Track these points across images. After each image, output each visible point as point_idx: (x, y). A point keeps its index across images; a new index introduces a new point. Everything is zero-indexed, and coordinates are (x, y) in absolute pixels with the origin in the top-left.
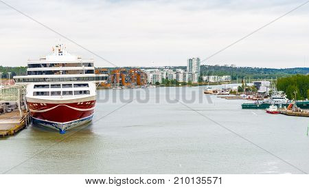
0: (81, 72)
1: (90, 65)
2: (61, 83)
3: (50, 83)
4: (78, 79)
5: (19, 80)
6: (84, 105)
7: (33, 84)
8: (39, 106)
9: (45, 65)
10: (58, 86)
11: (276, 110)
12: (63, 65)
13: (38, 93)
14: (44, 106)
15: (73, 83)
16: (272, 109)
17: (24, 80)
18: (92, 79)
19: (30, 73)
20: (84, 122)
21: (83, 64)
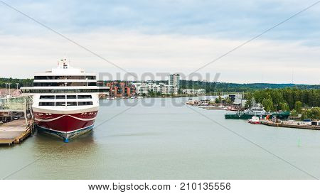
0: (84, 84)
1: (92, 78)
2: (66, 94)
3: (55, 94)
4: (82, 91)
5: (26, 91)
6: (88, 115)
7: (39, 95)
8: (44, 116)
9: (51, 78)
10: (63, 97)
11: (258, 120)
12: (68, 77)
13: (43, 104)
14: (49, 116)
15: (77, 94)
16: (254, 119)
17: (31, 91)
18: (95, 91)
19: (36, 84)
20: (86, 131)
21: (87, 77)
